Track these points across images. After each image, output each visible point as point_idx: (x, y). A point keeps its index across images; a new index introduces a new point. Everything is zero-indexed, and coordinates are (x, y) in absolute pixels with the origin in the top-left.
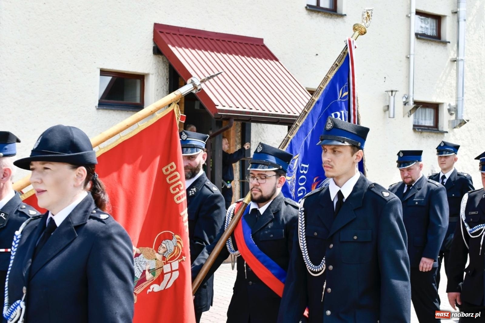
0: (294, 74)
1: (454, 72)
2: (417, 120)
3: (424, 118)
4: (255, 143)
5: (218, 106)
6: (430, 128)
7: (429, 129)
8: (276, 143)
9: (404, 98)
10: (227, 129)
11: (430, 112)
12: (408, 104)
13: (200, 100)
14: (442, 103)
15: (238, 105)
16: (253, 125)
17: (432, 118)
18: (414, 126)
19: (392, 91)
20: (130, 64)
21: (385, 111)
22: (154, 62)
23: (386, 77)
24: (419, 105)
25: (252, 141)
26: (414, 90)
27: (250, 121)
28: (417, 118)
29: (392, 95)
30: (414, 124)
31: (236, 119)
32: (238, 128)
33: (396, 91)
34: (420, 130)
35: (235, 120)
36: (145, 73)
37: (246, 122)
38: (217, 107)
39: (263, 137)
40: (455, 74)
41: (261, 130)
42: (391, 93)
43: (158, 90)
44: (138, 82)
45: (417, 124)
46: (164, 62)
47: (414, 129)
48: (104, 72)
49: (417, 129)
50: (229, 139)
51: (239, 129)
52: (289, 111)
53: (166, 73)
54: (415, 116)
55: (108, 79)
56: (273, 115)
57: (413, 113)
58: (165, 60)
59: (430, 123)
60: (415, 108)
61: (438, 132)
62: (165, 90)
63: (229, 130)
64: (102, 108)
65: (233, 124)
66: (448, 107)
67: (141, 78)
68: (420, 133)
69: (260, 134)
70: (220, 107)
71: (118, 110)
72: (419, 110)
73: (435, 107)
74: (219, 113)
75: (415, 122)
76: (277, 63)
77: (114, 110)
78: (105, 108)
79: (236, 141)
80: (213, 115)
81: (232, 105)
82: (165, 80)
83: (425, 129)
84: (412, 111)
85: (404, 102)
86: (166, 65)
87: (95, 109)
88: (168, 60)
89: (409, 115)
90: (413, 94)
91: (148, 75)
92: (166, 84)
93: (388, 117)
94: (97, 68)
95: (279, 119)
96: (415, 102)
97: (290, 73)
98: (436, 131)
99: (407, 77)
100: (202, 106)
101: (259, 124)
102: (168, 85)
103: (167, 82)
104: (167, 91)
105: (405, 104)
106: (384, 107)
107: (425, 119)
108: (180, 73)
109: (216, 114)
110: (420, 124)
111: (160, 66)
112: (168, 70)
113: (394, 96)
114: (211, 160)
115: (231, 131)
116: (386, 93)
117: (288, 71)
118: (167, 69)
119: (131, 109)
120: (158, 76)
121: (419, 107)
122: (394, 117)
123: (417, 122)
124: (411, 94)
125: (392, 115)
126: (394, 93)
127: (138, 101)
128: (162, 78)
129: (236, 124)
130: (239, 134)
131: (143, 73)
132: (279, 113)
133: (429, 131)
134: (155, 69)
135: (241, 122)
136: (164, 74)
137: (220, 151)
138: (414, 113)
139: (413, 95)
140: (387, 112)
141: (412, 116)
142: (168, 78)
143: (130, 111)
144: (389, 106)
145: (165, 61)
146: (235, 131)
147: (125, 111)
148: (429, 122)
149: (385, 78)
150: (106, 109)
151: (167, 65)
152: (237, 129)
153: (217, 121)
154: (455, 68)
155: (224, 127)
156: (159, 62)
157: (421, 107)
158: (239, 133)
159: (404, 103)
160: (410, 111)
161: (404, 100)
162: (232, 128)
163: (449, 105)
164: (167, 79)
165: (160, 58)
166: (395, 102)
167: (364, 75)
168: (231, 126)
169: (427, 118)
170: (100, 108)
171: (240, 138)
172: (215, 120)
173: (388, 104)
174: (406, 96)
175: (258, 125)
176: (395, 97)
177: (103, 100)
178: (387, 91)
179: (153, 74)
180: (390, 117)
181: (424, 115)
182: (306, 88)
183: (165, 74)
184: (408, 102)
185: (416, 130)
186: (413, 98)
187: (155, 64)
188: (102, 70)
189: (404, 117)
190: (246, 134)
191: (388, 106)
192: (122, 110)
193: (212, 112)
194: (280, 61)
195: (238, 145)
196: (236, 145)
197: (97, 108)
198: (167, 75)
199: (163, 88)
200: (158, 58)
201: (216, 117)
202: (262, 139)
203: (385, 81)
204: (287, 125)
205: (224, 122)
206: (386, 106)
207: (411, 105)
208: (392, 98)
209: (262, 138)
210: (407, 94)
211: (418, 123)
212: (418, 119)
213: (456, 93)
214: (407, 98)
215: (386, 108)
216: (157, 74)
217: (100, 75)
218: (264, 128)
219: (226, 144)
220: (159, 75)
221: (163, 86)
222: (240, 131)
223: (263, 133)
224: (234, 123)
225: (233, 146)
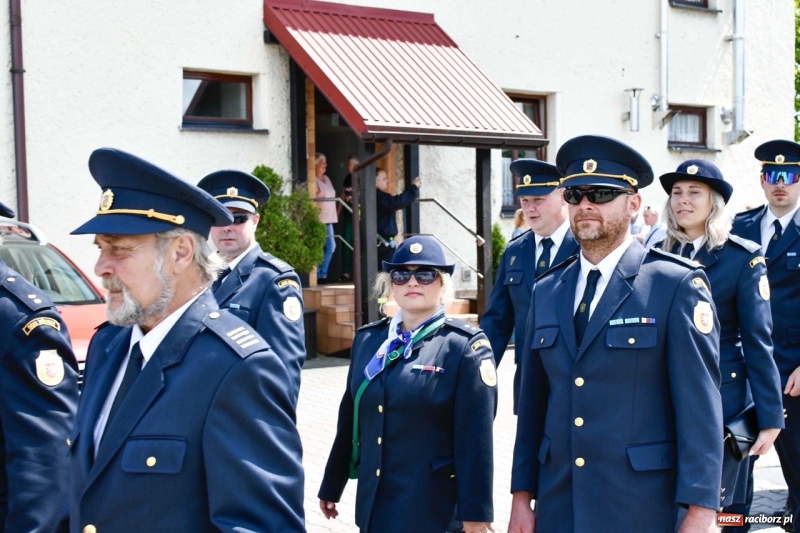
0: (482, 68)
1: (729, 58)
2: (673, 134)
3: (684, 131)
4: (426, 176)
5: (367, 120)
6: (694, 146)
7: (692, 147)
8: (458, 174)
9: (654, 99)
10: (382, 155)
11: (693, 121)
12: (659, 110)
13: (339, 113)
14: (712, 107)
15: (398, 118)
16: (422, 149)
17: (697, 129)
18: (670, 142)
19: (634, 90)
20: (229, 59)
21: (624, 121)
22: (266, 55)
23: (626, 68)
24: (677, 110)
25: (421, 174)
26: (669, 88)
27: (418, 142)
28: (674, 130)
29: (634, 96)
30: (669, 140)
31: (396, 139)
32: (398, 154)
33: (641, 90)
34: (679, 149)
35: (395, 141)
36: (253, 73)
37: (413, 145)
38: (367, 123)
39: (438, 166)
40: (731, 60)
41: (435, 156)
42: (632, 93)
43: (273, 98)
44: (243, 87)
45: (673, 140)
46: (281, 55)
47: (670, 148)
48: (189, 74)
49: (674, 148)
50: (387, 172)
51: (401, 156)
52: (477, 125)
53: (285, 72)
54: (671, 128)
55: (196, 84)
56: (452, 132)
57: (667, 122)
58: (283, 51)
59: (694, 138)
60: (671, 115)
61: (706, 150)
62: (285, 98)
63: (386, 156)
64: (189, 129)
65: (392, 148)
66: (721, 113)
67: (247, 80)
68: (678, 154)
69: (433, 162)
70: (370, 122)
71: (213, 131)
72: (677, 117)
73: (702, 113)
74: (369, 132)
75: (671, 137)
76: (456, 50)
77: (206, 131)
78: (193, 128)
79: (396, 174)
80: (359, 134)
81: (388, 118)
82: (284, 82)
83: (686, 147)
84: (665, 120)
85: (653, 106)
86: (285, 59)
87: (177, 131)
88: (287, 50)
89: (662, 126)
90: (667, 92)
91: (256, 75)
92: (286, 88)
93: (629, 130)
94: (179, 67)
95: (462, 137)
96: (671, 106)
97: (476, 65)
98: (703, 150)
99: (656, 67)
100: (342, 122)
101: (431, 147)
102: (289, 91)
103: (288, 87)
104: (288, 100)
105: (655, 110)
106: (624, 114)
107: (686, 132)
108: (306, 71)
109: (365, 133)
110: (678, 140)
111: (275, 62)
112: (288, 66)
113: (638, 98)
114: (359, 206)
115: (387, 158)
116: (626, 93)
117: (474, 64)
118: (286, 65)
119: (233, 130)
120: (273, 77)
121: (677, 115)
122: (638, 130)
123: (674, 137)
124: (664, 93)
125: (635, 128)
126: (637, 93)
127: (243, 116)
128: (279, 80)
129: (395, 148)
130: (401, 163)
131: (251, 73)
132: (462, 128)
133: (692, 149)
134: (268, 66)
135: (403, 144)
136: (282, 74)
137: (372, 189)
138: (669, 123)
139: (667, 95)
140: (628, 123)
141: (666, 127)
142: (288, 79)
143: (232, 132)
144: (631, 114)
145: (283, 54)
146: (395, 158)
147: (224, 132)
148: (692, 136)
149: (623, 70)
150: (194, 131)
151: (287, 58)
152: (398, 156)
153: (366, 144)
154: (731, 51)
155: (378, 151)
156: (274, 55)
157: (680, 114)
158: (400, 161)
159: (654, 108)
160: (663, 120)
161: (654, 103)
162: (389, 155)
163: (723, 109)
164: (287, 81)
165: (275, 49)
166: (640, 107)
167: (590, 66)
168: (388, 151)
169: (689, 130)
170: (185, 129)
171: (402, 168)
172: (364, 142)
173: (628, 110)
174: (657, 97)
175: (429, 148)
176: (640, 99)
177: (190, 117)
178: (627, 91)
179: (264, 74)
180: (631, 131)
181: (684, 127)
182: (503, 89)
183: (284, 74)
184: (659, 107)
185: (672, 149)
186: (667, 100)
187: (268, 58)
188: (186, 70)
189: (653, 129)
190: (412, 163)
191: (629, 114)
192: (219, 132)
193: (359, 130)
194: (460, 49)
195: (400, 179)
196: (397, 181)
197: (181, 128)
198: (287, 74)
199: (281, 95)
200: (272, 48)
201: (366, 137)
202: (436, 170)
203: (623, 75)
204: (474, 147)
205: (378, 145)
206: (626, 113)
207: (665, 110)
208: (635, 100)
209: (437, 168)
210: (658, 95)
211: (676, 137)
212: (675, 132)
213: (733, 90)
214: (657, 101)
215: (626, 116)
216: (272, 73)
217: (184, 78)
218: (439, 153)
219: (384, 180)
220: (275, 75)
221: (281, 93)
222: (402, 159)
223: (438, 161)
224: (394, 146)
225: (392, 181)
